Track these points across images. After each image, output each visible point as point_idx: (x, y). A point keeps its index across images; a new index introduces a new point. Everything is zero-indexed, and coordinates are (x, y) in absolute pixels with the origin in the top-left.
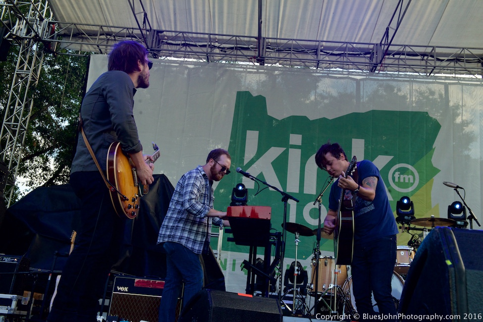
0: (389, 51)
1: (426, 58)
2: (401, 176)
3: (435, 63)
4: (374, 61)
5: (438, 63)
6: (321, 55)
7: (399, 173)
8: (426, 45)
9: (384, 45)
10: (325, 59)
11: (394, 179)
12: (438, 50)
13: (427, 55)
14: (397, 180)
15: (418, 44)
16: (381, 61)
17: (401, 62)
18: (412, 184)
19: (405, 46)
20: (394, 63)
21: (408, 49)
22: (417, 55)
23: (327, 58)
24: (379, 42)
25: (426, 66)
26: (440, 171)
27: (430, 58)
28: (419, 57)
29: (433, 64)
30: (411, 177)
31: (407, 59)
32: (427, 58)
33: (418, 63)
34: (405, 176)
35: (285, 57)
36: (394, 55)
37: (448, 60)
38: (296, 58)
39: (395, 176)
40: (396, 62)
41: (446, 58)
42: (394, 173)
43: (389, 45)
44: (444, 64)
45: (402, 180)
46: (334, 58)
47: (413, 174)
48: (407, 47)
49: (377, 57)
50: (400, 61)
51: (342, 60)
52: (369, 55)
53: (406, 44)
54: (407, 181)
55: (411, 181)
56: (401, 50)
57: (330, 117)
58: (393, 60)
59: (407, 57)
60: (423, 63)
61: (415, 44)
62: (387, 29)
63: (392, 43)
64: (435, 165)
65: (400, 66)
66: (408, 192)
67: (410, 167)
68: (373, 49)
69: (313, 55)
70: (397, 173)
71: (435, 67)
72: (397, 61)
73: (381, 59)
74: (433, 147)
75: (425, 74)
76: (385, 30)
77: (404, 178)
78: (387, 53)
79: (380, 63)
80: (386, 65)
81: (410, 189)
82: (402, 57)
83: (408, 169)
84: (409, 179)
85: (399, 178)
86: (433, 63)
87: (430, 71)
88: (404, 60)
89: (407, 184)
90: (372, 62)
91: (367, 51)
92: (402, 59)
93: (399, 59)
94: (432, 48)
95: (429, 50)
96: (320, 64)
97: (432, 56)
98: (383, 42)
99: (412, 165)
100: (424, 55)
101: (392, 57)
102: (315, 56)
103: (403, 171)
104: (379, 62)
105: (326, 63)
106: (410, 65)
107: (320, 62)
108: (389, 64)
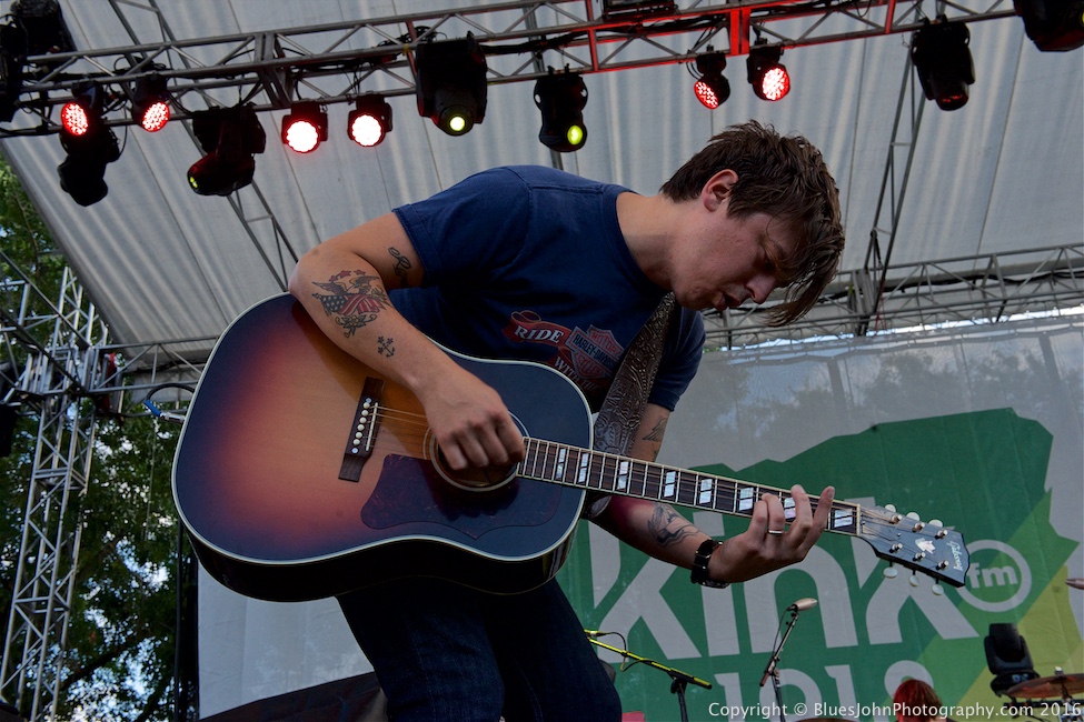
0: (889, 281)
1: (979, 282)
2: (984, 571)
3: (1003, 291)
4: (861, 311)
5: (1011, 291)
6: (732, 315)
7: (977, 565)
8: (973, 254)
9: (874, 269)
10: (743, 324)
12: (1003, 262)
13: (981, 277)
14: (976, 585)
15: (954, 256)
16: (876, 307)
17: (924, 303)
18: (1016, 587)
19: (924, 264)
20: (907, 307)
21: (932, 271)
22: (956, 281)
23: (749, 321)
24: (861, 266)
25: (986, 302)
26: (1077, 544)
27: (989, 282)
28: (964, 285)
29: (1000, 295)
30: (1008, 569)
31: (936, 293)
32: (984, 282)
33: (964, 297)
34: (995, 570)
36: (902, 289)
37: (1033, 280)
40: (913, 304)
41: (1028, 277)
43: (885, 268)
44: (1027, 289)
45: (988, 583)
47: (1011, 562)
48: (929, 267)
49: (863, 301)
50: (921, 299)
52: (845, 299)
53: (925, 259)
54: (1001, 582)
55: (1013, 580)
56: (918, 274)
57: (782, 458)
58: (905, 300)
59: (935, 288)
60: (977, 295)
61: (947, 257)
62: (874, 234)
63: (891, 263)
64: (1061, 532)
65: (923, 312)
66: (1010, 608)
67: (1000, 546)
68: (851, 284)
69: (715, 320)
71: (1005, 302)
72: (914, 300)
73: (873, 304)
74: (1047, 491)
75: (986, 320)
76: (869, 238)
77: (993, 576)
78: (884, 287)
79: (875, 311)
80: (887, 316)
81: (1015, 601)
82: (923, 289)
85: (980, 577)
86: (997, 293)
87: (996, 311)
88: (929, 297)
89: (1004, 588)
90: (854, 314)
91: (838, 291)
92: (924, 295)
93: (917, 295)
94: (987, 260)
95: (983, 264)
96: (733, 338)
97: (994, 277)
98: (871, 265)
99: (1005, 540)
100: (973, 277)
101: (899, 293)
102: (721, 322)
103: (985, 559)
104: (870, 310)
105: (747, 333)
106: (946, 307)
107: (734, 332)
108: (896, 312)
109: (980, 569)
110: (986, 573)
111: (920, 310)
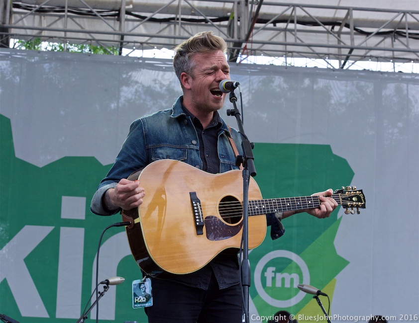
0: (266, 14)
1: (337, 28)
2: (278, 274)
3: (352, 40)
4: (236, 39)
5: (359, 40)
7: (274, 269)
10: (136, 31)
11: (263, 280)
13: (339, 24)
14: (269, 283)
16: (248, 36)
17: (290, 39)
19: (294, 6)
20: (275, 40)
21: (300, 13)
22: (316, 24)
23: (142, 29)
25: (339, 47)
26: (347, 263)
27: (345, 29)
28: (321, 28)
29: (348, 43)
30: (295, 276)
32: (340, 29)
33: (323, 39)
34: (285, 275)
35: (53, 27)
36: (274, 23)
37: (378, 34)
38: (79, 28)
39: (266, 274)
40: (280, 38)
41: (375, 30)
42: (264, 270)
44: (373, 41)
45: (278, 284)
46: (155, 28)
47: (298, 270)
48: (297, 9)
49: (239, 28)
50: (288, 33)
51: (172, 34)
52: (226, 23)
54: (287, 285)
55: (296, 284)
56: (288, 13)
58: (276, 32)
59: (300, 27)
60: (333, 40)
61: (315, 3)
64: (340, 252)
66: (289, 306)
67: (293, 256)
68: (232, 11)
69: (111, 23)
70: (271, 270)
71: (352, 50)
72: (282, 33)
73: (246, 33)
74: (338, 218)
77: (283, 279)
78: (258, 18)
79: (247, 40)
80: (255, 46)
81: (294, 301)
82: (291, 26)
83: (289, 261)
84: (292, 281)
85: (274, 279)
86: (346, 40)
88: (293, 33)
89: (289, 289)
90: (230, 39)
91: (223, 15)
92: (291, 31)
93: (285, 30)
94: (345, 12)
95: (342, 14)
96: (124, 44)
97: (348, 26)
99: (298, 253)
100: (332, 23)
102: (116, 25)
103: (281, 265)
104: (243, 37)
105: (135, 42)
106: (309, 46)
107: (126, 38)
108: (264, 43)
109: (275, 272)
110: (279, 276)
111: (286, 45)
